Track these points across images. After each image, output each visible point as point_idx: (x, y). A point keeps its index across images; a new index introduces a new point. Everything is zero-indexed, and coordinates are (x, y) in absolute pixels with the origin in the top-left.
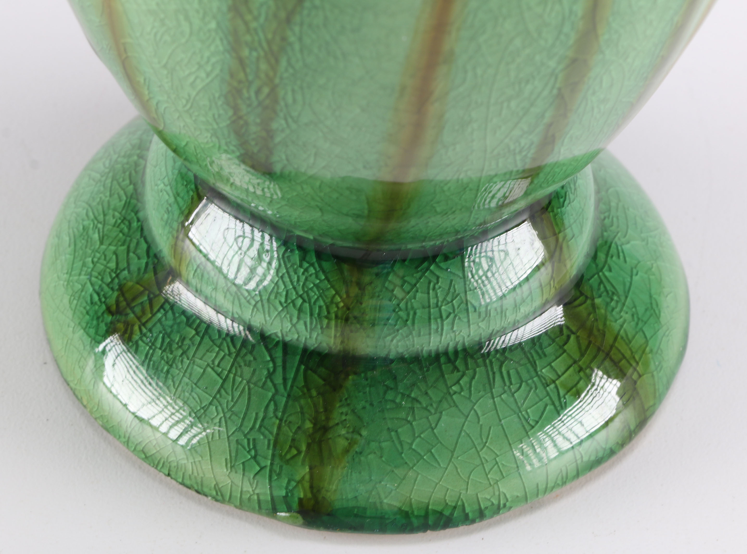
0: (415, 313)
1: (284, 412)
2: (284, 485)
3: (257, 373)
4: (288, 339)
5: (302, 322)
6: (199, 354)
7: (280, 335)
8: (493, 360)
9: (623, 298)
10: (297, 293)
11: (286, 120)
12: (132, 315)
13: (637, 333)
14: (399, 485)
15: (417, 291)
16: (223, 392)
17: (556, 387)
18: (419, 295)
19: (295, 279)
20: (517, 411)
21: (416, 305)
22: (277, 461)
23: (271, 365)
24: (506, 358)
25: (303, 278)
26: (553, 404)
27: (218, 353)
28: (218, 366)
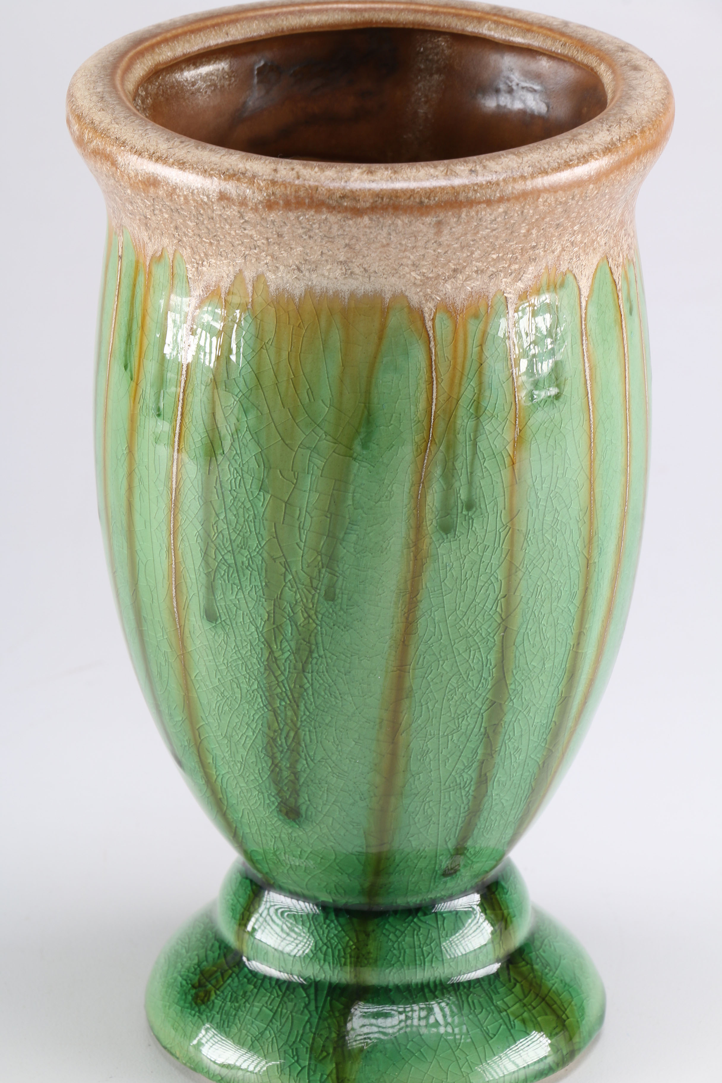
0: (405, 952)
1: (316, 1029)
2: (318, 1079)
3: (298, 1005)
4: (318, 979)
5: (327, 963)
6: (257, 999)
7: (312, 977)
8: (462, 993)
9: (554, 970)
10: (323, 942)
11: (306, 760)
12: (210, 986)
13: (564, 991)
14: (399, 1074)
15: (406, 936)
16: (274, 1021)
17: (508, 1014)
18: (407, 939)
19: (321, 932)
20: (480, 1026)
21: (405, 946)
22: (313, 1062)
23: (307, 999)
24: (471, 992)
25: (326, 931)
26: (506, 1024)
27: (270, 997)
28: (270, 1004)
